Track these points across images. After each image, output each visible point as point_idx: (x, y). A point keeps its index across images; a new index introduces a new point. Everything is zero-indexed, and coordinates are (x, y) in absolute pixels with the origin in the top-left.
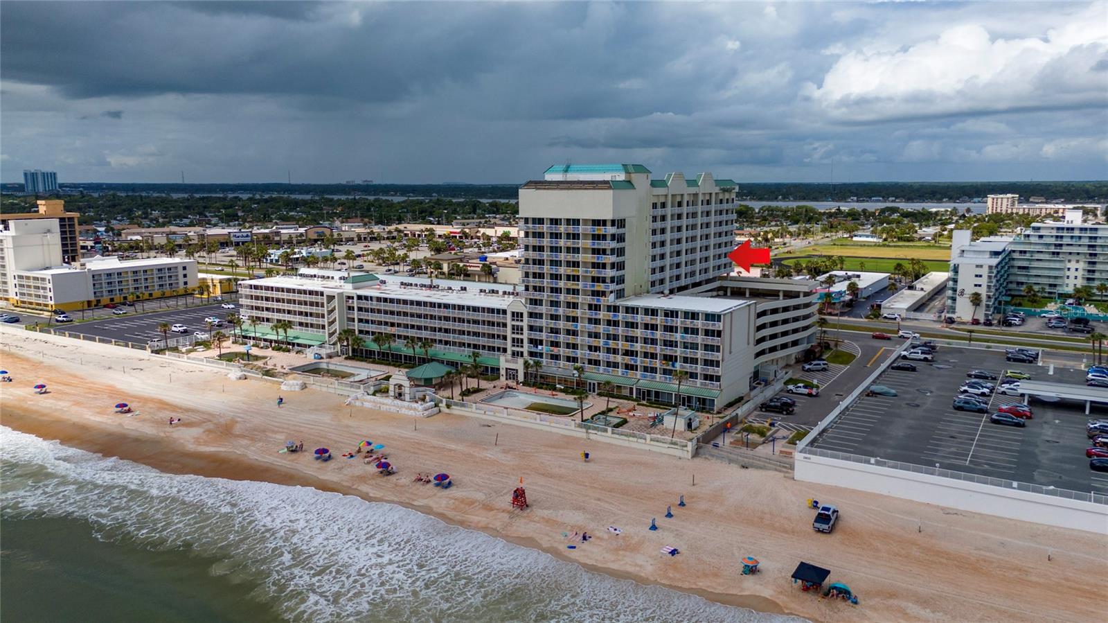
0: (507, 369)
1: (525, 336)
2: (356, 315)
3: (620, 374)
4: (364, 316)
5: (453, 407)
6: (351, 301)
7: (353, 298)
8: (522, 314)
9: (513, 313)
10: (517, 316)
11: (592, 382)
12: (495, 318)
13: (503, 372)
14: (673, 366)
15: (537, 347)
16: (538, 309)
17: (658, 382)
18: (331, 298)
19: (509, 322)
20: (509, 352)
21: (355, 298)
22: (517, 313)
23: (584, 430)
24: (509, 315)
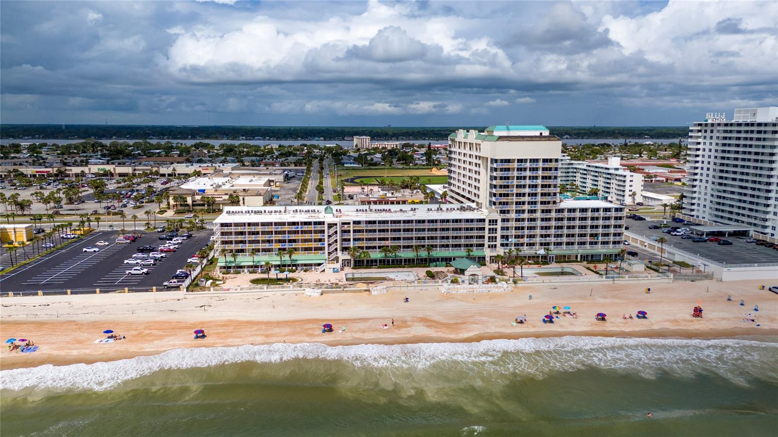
0: (491, 257)
1: (499, 234)
2: (351, 236)
3: (565, 248)
4: (358, 236)
5: (519, 282)
6: (346, 226)
7: (349, 223)
8: (496, 221)
9: (490, 221)
10: (493, 222)
11: (551, 256)
12: (475, 225)
13: (488, 259)
14: (598, 239)
15: (508, 240)
16: (507, 216)
17: (588, 250)
18: (330, 226)
19: (487, 227)
20: (486, 246)
21: (352, 223)
22: (493, 220)
23: (612, 279)
24: (487, 222)
